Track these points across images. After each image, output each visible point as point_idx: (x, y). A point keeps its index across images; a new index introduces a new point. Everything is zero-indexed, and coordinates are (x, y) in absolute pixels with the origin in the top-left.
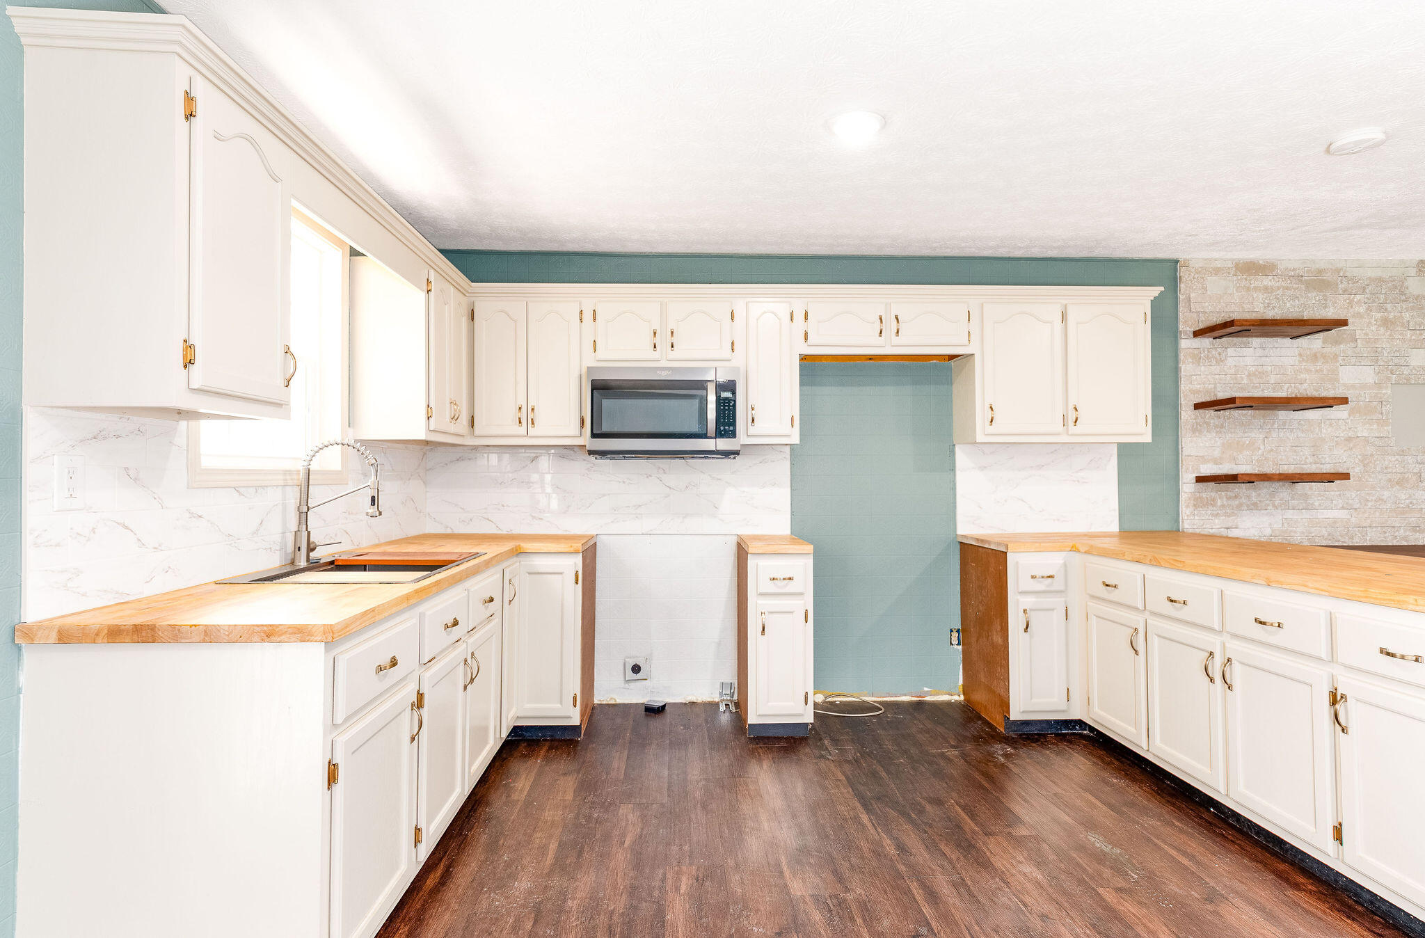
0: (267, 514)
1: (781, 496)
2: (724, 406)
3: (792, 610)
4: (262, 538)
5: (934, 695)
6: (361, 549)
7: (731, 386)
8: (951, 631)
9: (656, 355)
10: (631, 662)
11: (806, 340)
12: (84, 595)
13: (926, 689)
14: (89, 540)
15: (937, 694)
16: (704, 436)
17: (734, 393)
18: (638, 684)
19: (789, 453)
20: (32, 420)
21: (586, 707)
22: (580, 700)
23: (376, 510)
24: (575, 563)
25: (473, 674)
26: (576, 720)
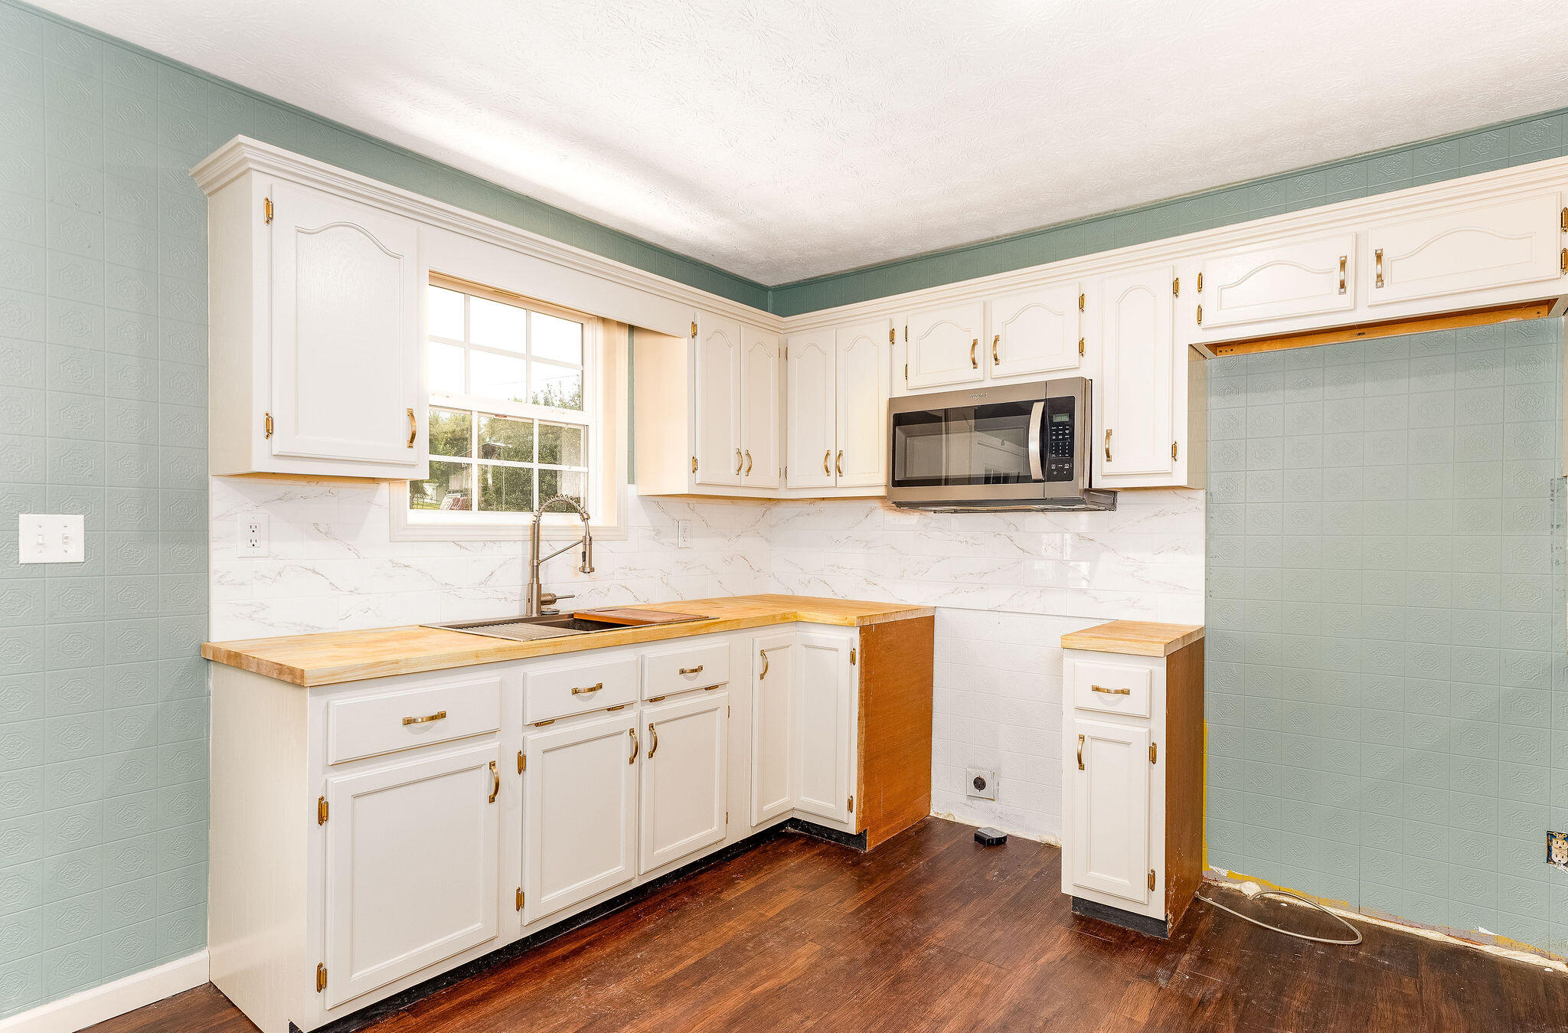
0: (500, 567)
1: (1191, 567)
2: (1057, 435)
3: (1128, 741)
4: (494, 589)
5: (1505, 947)
6: (649, 604)
7: (1065, 405)
8: (1551, 835)
9: (977, 374)
10: (973, 773)
11: (1200, 321)
12: (271, 625)
13: (1482, 930)
14: (274, 581)
15: (1511, 947)
16: (1026, 479)
17: (1072, 417)
18: (983, 803)
19: (1204, 500)
20: (215, 486)
21: (890, 816)
22: (859, 805)
23: (587, 566)
24: (851, 639)
25: (646, 748)
26: (852, 829)
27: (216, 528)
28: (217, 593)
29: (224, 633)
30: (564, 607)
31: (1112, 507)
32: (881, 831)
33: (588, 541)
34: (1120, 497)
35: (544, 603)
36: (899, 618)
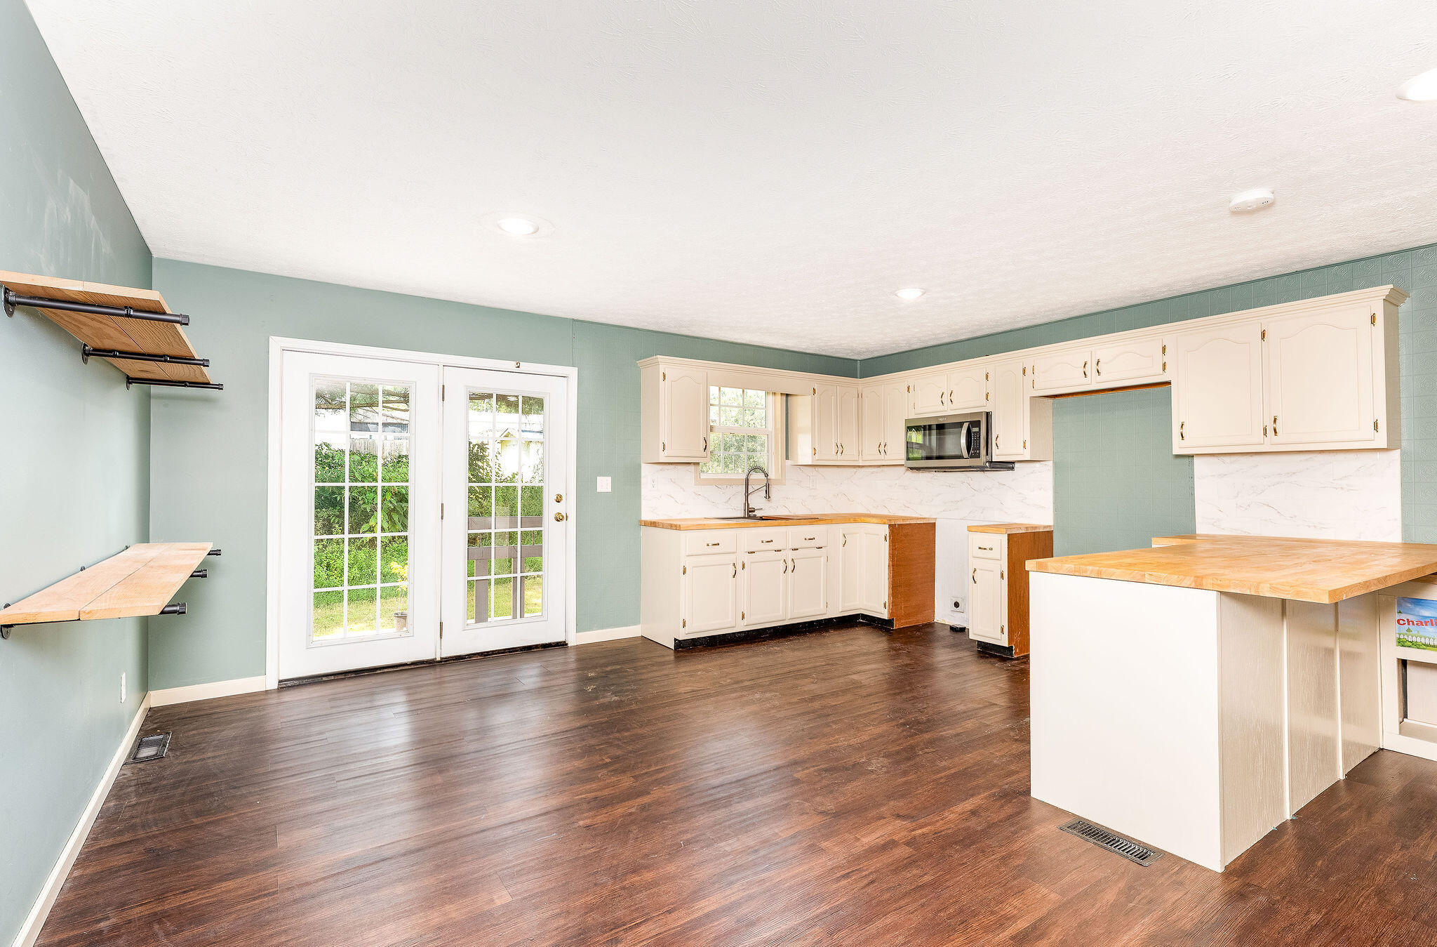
2: (974, 437)
3: (991, 570)
4: (731, 504)
7: (977, 424)
9: (944, 409)
10: (954, 600)
11: (1034, 386)
16: (961, 457)
18: (957, 613)
19: (1051, 466)
20: (643, 466)
21: (908, 616)
22: (889, 606)
23: (768, 496)
24: (885, 530)
25: (790, 568)
26: (886, 617)
27: (643, 481)
28: (643, 503)
29: (646, 516)
30: (758, 514)
31: (1013, 468)
32: (902, 621)
33: (768, 486)
34: (1017, 465)
35: (750, 512)
36: (912, 522)
